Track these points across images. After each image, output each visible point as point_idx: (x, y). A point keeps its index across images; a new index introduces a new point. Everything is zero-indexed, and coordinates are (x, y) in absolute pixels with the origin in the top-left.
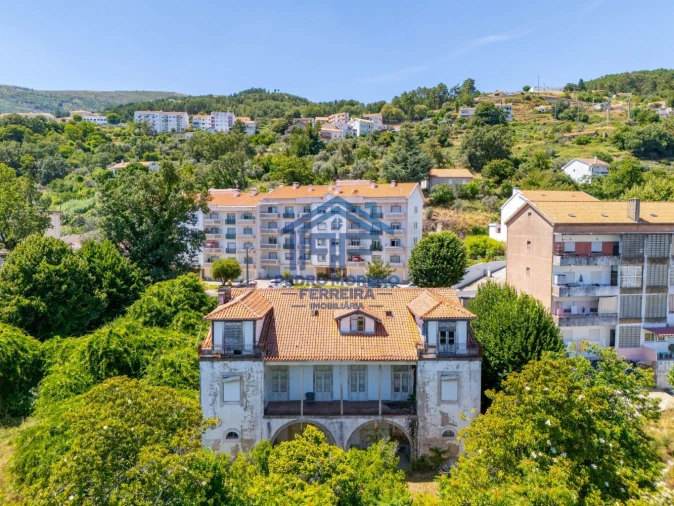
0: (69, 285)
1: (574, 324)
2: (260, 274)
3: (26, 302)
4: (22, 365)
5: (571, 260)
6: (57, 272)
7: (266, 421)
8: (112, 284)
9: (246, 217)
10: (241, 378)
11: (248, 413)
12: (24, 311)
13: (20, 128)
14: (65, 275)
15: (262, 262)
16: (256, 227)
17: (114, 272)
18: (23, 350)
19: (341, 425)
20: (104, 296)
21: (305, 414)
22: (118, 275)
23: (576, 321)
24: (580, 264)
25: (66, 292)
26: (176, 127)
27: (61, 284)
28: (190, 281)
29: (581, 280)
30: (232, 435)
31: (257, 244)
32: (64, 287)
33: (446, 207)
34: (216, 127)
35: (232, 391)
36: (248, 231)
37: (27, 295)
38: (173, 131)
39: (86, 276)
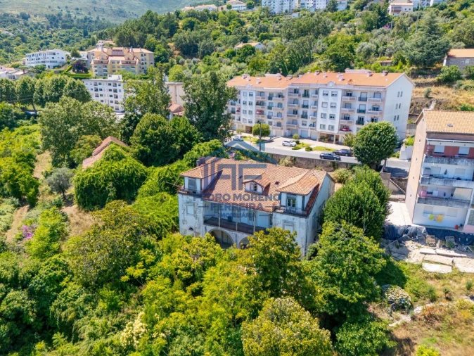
0: (160, 141)
1: (431, 203)
2: (285, 133)
3: (142, 148)
4: (136, 178)
5: (434, 159)
6: (156, 135)
7: (204, 226)
8: (183, 141)
9: (280, 96)
10: (194, 205)
11: (197, 221)
12: (142, 152)
13: (194, 20)
14: (158, 136)
15: (287, 126)
16: (285, 102)
17: (184, 135)
18: (137, 171)
19: (236, 236)
20: (178, 147)
21: (221, 226)
22: (186, 136)
23: (433, 202)
24: (442, 162)
25: (159, 144)
26: (288, 9)
27: (157, 140)
28: (214, 144)
29: (445, 173)
30: (191, 229)
31: (285, 114)
32: (158, 142)
33: (449, 87)
34: (317, 6)
35: (191, 210)
36: (280, 105)
37: (143, 144)
38: (286, 11)
39: (171, 135)
